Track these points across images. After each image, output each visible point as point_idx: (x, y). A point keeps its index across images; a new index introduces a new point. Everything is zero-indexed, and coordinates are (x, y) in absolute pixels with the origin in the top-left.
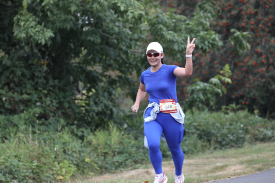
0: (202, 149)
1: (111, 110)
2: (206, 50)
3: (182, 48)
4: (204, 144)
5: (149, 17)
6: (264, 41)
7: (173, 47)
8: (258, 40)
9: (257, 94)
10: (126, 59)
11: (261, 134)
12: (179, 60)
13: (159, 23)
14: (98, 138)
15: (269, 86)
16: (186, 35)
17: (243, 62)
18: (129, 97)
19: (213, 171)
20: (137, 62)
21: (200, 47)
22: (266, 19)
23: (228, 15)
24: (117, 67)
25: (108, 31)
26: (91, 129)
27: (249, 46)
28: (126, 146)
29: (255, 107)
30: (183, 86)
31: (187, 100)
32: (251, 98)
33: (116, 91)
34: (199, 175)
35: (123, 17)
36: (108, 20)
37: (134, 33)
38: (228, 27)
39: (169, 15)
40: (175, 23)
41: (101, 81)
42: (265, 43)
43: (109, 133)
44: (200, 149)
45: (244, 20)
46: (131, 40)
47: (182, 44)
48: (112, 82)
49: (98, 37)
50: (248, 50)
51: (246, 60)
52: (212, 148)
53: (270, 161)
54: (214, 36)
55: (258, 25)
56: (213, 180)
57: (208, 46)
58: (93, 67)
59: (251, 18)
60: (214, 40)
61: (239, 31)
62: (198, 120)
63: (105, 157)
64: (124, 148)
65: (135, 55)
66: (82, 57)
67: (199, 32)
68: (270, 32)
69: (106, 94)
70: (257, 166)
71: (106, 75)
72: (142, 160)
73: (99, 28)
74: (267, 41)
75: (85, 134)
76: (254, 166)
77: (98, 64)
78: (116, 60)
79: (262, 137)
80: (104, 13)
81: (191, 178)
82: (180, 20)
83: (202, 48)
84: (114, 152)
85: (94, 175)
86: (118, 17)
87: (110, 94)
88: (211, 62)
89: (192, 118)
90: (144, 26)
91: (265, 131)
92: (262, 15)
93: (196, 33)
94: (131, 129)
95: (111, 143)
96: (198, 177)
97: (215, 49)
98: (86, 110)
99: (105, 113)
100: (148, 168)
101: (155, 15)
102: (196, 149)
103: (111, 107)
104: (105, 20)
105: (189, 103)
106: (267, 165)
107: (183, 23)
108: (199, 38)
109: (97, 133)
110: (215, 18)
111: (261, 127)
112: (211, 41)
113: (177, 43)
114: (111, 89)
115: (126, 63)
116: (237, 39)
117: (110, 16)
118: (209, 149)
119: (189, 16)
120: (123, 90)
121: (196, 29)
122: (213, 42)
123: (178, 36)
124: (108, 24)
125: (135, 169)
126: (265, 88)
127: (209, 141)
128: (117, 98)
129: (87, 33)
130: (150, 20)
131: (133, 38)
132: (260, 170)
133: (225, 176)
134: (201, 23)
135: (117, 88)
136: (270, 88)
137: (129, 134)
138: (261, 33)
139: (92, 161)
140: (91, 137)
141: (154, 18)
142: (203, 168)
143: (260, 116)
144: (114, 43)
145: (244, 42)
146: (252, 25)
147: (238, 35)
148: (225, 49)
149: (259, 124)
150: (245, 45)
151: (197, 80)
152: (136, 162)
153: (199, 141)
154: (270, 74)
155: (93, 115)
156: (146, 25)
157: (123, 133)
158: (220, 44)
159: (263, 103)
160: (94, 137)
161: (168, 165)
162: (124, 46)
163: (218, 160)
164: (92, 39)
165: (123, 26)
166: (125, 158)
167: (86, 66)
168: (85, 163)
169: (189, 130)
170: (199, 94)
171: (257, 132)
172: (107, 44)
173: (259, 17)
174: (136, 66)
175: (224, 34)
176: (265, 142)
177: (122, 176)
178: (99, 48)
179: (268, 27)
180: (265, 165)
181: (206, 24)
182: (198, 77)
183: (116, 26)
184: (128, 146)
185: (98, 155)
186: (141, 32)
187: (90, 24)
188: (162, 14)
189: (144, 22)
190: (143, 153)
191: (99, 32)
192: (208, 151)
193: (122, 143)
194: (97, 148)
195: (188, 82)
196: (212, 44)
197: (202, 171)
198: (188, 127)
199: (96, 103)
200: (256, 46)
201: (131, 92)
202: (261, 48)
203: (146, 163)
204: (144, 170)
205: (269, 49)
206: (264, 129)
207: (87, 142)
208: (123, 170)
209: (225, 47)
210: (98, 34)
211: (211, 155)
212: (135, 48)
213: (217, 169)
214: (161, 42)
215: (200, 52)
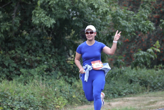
0: (142, 91)
2: (145, 32)
3: (131, 31)
4: (143, 88)
5: (112, 12)
7: (125, 30)
10: (97, 37)
12: (129, 38)
13: (117, 16)
14: (80, 83)
16: (133, 23)
19: (148, 104)
20: (104, 38)
21: (142, 30)
23: (159, 11)
25: (87, 20)
26: (77, 78)
30: (131, 54)
31: (134, 62)
34: (140, 107)
35: (96, 12)
36: (87, 14)
37: (102, 21)
38: (159, 19)
39: (123, 11)
40: (127, 16)
44: (141, 91)
47: (131, 28)
49: (81, 23)
52: (148, 90)
54: (150, 24)
57: (147, 30)
58: (78, 42)
60: (150, 26)
62: (140, 74)
65: (103, 34)
66: (72, 35)
67: (141, 21)
73: (82, 18)
75: (73, 81)
77: (81, 40)
80: (85, 9)
81: (135, 109)
82: (130, 14)
83: (143, 31)
85: (78, 106)
86: (93, 12)
88: (148, 39)
89: (136, 73)
90: (109, 17)
93: (139, 22)
96: (139, 107)
97: (151, 32)
98: (74, 67)
100: (110, 102)
101: (115, 11)
102: (138, 91)
104: (86, 14)
105: (134, 63)
107: (132, 16)
108: (141, 25)
109: (80, 80)
110: (151, 13)
112: (148, 27)
113: (128, 28)
117: (88, 11)
119: (135, 12)
121: (140, 19)
122: (150, 27)
123: (129, 23)
124: (88, 16)
127: (146, 86)
129: (75, 21)
130: (112, 14)
131: (102, 24)
133: (155, 108)
134: (143, 16)
139: (77, 97)
140: (76, 83)
141: (115, 13)
142: (142, 103)
148: (156, 32)
151: (140, 50)
153: (140, 87)
155: (78, 70)
158: (154, 28)
160: (78, 83)
161: (122, 100)
163: (152, 98)
164: (78, 25)
165: (96, 17)
167: (74, 41)
168: (72, 98)
169: (134, 79)
170: (140, 58)
174: (104, 41)
175: (156, 23)
181: (146, 17)
182: (140, 48)
183: (92, 17)
185: (80, 94)
186: (107, 21)
187: (77, 16)
188: (119, 10)
189: (109, 15)
190: (107, 93)
191: (82, 20)
192: (146, 92)
194: (80, 90)
195: (134, 51)
196: (149, 29)
197: (142, 105)
198: (134, 78)
203: (109, 99)
204: (107, 103)
207: (74, 86)
209: (157, 30)
211: (147, 95)
212: (103, 30)
213: (151, 103)
214: (119, 27)
215: (142, 33)
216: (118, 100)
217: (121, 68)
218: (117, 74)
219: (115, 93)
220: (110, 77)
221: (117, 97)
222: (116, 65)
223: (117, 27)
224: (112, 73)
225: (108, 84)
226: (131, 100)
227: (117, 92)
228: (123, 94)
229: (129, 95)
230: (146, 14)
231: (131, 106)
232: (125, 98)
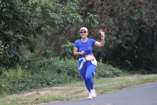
0: (70, 81)
1: (18, 57)
2: (73, 24)
3: (60, 23)
4: (71, 78)
5: (41, 4)
6: (106, 20)
7: (54, 22)
8: (103, 20)
9: (101, 50)
10: (27, 28)
11: (103, 73)
12: (57, 29)
13: (46, 8)
14: (10, 73)
15: (108, 46)
16: (62, 15)
17: (94, 32)
18: (29, 50)
19: (75, 94)
20: (34, 30)
21: (70, 22)
22: (107, 7)
23: (86, 4)
24: (22, 33)
25: (17, 12)
26: (6, 68)
27: (97, 23)
28: (26, 78)
29: (100, 58)
30: (60, 45)
31: (62, 52)
32: (98, 52)
33: (21, 47)
34: (68, 96)
35: (26, 4)
36: (17, 5)
37: (32, 13)
38: (86, 12)
39: (52, 3)
40: (56, 8)
41: (13, 40)
42: (106, 21)
43: (16, 71)
44: (69, 81)
45: (95, 8)
46: (30, 17)
47: (60, 20)
48: (19, 41)
49: (12, 15)
50: (97, 25)
51: (96, 31)
52: (75, 80)
53: (108, 89)
54: (78, 16)
55: (103, 11)
56: (75, 99)
57: (75, 22)
58: (8, 32)
59: (99, 7)
60: (78, 18)
61: (92, 14)
62: (68, 64)
63: (14, 84)
64: (25, 79)
65: (32, 26)
66: (2, 26)
67: (69, 14)
68: (109, 15)
69: (15, 48)
70: (100, 91)
71: (16, 37)
72: (35, 86)
73: (12, 10)
74: (108, 20)
75: (3, 71)
76: (99, 91)
77: (11, 30)
78: (21, 28)
79: (103, 74)
80: (15, 1)
81: (62, 97)
82: (59, 7)
83: (71, 23)
84: (19, 81)
85: (7, 95)
86: (23, 4)
87: (18, 48)
88: (76, 31)
89: (64, 63)
90: (38, 9)
91: (105, 71)
92: (105, 5)
93: (68, 14)
94: (29, 68)
95: (17, 76)
96: (67, 96)
97: (78, 24)
98: (3, 57)
99: (14, 58)
100: (38, 91)
101: (45, 3)
102: (66, 81)
103: (18, 55)
104: (16, 5)
105: (63, 54)
106: (106, 90)
107: (60, 8)
108: (69, 17)
109: (10, 70)
110: (79, 6)
111: (103, 69)
112: (76, 19)
113: (57, 20)
114: (18, 45)
115: (27, 30)
116: (91, 19)
117: (18, 3)
118: (74, 81)
119: (64, 5)
120: (25, 46)
121: (68, 12)
122: (77, 20)
123: (57, 16)
124: (17, 7)
125: (31, 91)
126: (106, 47)
127: (74, 76)
128: (22, 50)
129: (5, 12)
130: (42, 6)
131: (32, 16)
132: (102, 93)
133: (82, 97)
134: (71, 9)
135: (21, 44)
136: (109, 47)
137: (28, 71)
138: (105, 16)
139: (6, 86)
140: (6, 73)
141: (44, 5)
142: (70, 92)
143: (103, 63)
144: (21, 18)
145: (95, 20)
146: (100, 10)
147: (92, 16)
148: (84, 24)
149: (102, 67)
150: (95, 22)
151: (68, 41)
152: (31, 87)
153: (68, 76)
154: (109, 39)
155: (7, 60)
156: (39, 9)
157: (24, 70)
158: (82, 21)
159: (105, 55)
160: (8, 73)
161: (50, 90)
162: (26, 20)
163: (79, 87)
164: (8, 16)
165: (26, 9)
166: (25, 85)
167: (4, 31)
168: (2, 87)
169: (62, 70)
170: (68, 49)
171: (101, 72)
172: (17, 19)
173: (104, 6)
174: (33, 32)
175: (84, 16)
176: (105, 77)
177: (23, 95)
178: (12, 21)
179: (109, 12)
180: (105, 91)
181: (74, 9)
182: (68, 40)
183: (22, 9)
184: (27, 78)
185: (10, 83)
186: (36, 13)
187: (7, 7)
188: (48, 3)
189: (38, 7)
190: (36, 82)
191: (12, 12)
192: (73, 82)
193: (24, 76)
194: (9, 79)
195: (62, 42)
196: (76, 21)
197: (69, 94)
198: (62, 68)
199: (9, 53)
200: (102, 23)
201: (30, 47)
202: (104, 24)
203: (37, 88)
204: (36, 92)
205: (109, 25)
206: (105, 70)
207: (3, 75)
208: (24, 92)
209: (84, 23)
210: (12, 13)
211: (75, 84)
212: (33, 22)
213: (78, 92)
214: (48, 18)
215: (70, 25)
216: (46, 89)
217: (50, 58)
218: (46, 64)
219: (44, 83)
220: (39, 67)
221: (46, 87)
222: (45, 56)
223: (46, 19)
224: (41, 63)
225: (37, 74)
226: (59, 89)
227: (46, 81)
228: (51, 84)
229: (57, 85)
230: (74, 7)
231: (59, 95)
232: (53, 88)
